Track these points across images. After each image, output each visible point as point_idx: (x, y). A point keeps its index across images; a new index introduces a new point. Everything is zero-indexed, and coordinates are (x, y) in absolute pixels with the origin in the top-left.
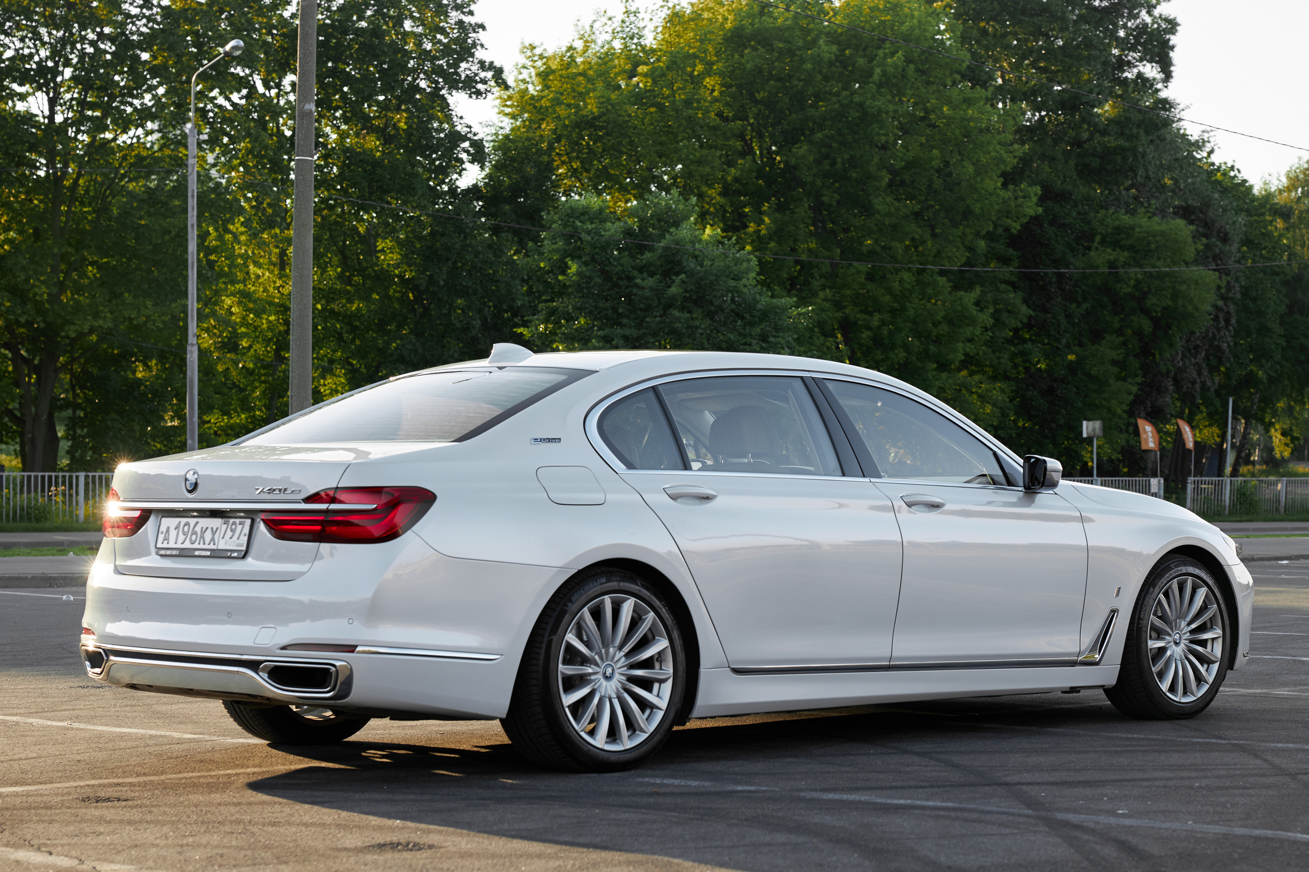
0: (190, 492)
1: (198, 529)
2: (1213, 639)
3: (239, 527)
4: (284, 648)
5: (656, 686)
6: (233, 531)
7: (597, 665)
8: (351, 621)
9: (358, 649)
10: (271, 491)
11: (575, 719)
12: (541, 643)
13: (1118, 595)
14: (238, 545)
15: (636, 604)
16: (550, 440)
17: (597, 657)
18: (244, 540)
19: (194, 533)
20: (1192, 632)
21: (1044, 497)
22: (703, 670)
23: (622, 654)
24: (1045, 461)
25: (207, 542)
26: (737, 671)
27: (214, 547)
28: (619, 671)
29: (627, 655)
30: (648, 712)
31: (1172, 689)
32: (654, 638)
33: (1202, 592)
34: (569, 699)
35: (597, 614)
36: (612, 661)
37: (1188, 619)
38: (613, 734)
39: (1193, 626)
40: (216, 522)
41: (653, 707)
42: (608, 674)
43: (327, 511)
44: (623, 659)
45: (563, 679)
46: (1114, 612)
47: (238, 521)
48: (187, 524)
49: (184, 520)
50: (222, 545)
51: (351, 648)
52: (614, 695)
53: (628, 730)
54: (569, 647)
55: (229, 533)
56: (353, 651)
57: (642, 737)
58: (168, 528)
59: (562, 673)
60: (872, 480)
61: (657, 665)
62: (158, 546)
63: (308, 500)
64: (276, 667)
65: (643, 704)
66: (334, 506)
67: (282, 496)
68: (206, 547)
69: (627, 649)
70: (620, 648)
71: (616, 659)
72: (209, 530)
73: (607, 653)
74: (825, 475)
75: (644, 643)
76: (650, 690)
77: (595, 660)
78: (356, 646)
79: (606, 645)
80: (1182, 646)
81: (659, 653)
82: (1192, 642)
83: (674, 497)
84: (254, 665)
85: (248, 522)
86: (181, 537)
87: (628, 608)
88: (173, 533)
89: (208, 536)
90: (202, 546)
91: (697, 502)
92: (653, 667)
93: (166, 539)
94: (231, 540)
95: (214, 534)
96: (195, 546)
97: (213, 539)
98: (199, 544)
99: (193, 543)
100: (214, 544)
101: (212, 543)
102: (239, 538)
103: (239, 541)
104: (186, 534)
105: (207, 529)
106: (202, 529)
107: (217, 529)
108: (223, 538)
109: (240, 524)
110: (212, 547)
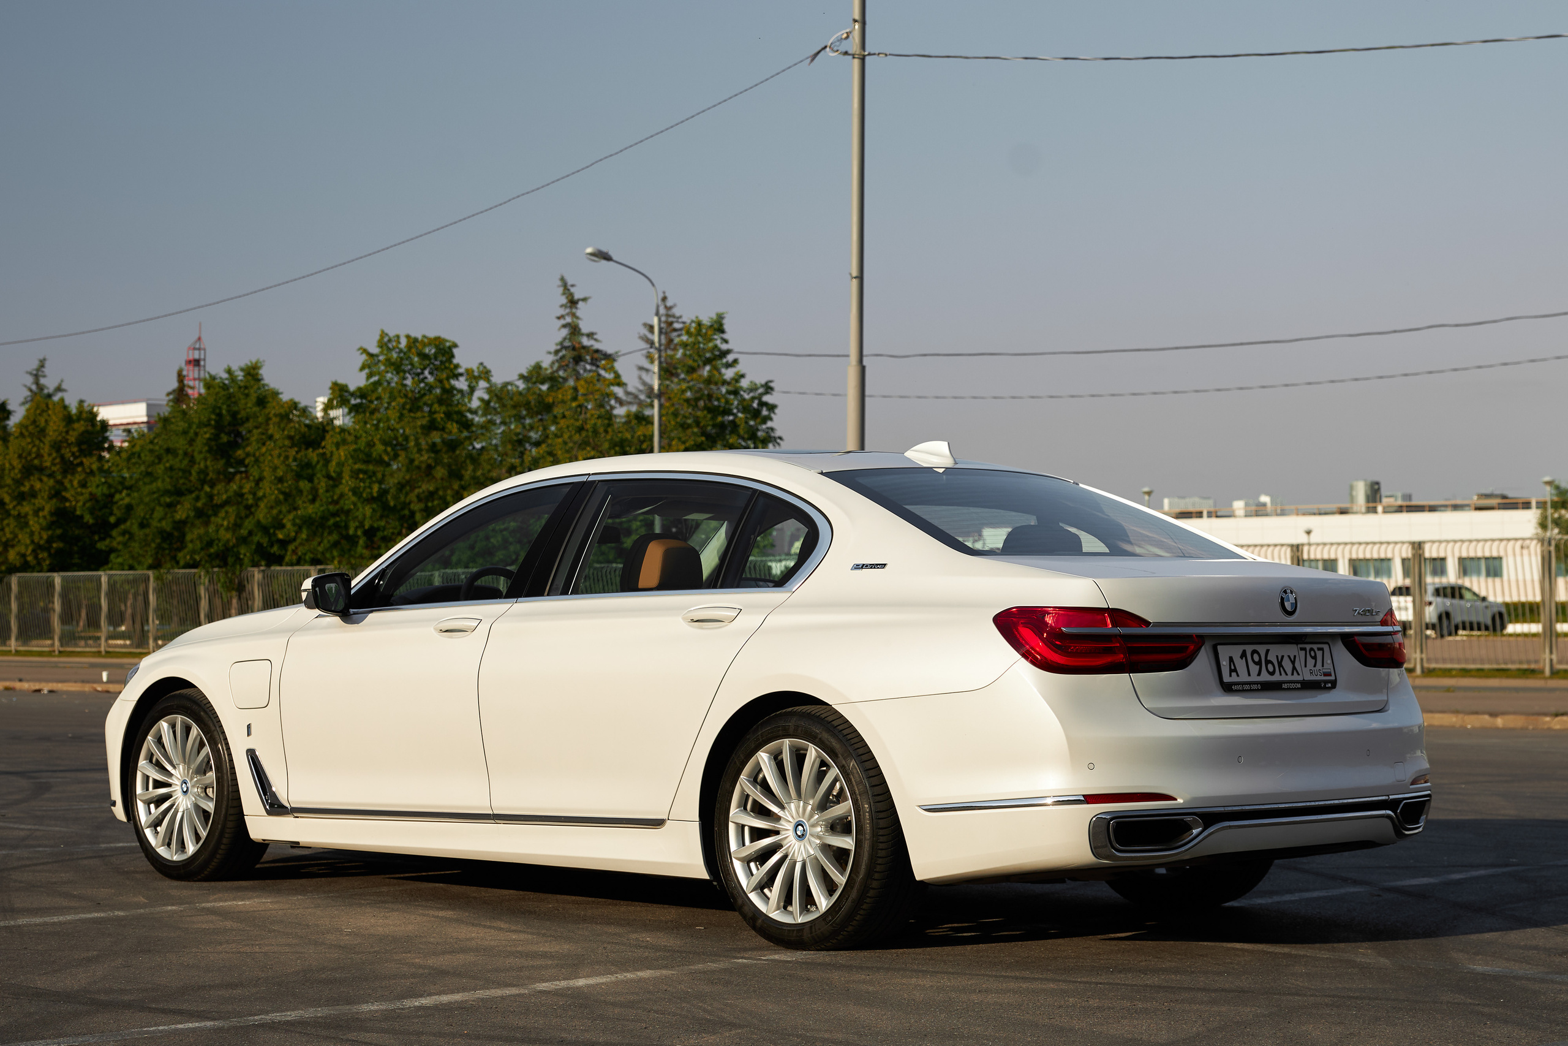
3: (1319, 654)
4: (1413, 783)
6: (1315, 658)
18: (1331, 668)
19: (1268, 662)
25: (1289, 671)
27: (1300, 678)
40: (1291, 650)
47: (1315, 647)
49: (1249, 649)
50: (1308, 677)
55: (1311, 662)
58: (1231, 659)
62: (1227, 679)
63: (1382, 622)
68: (1290, 678)
85: (1326, 648)
86: (1255, 667)
88: (1240, 664)
89: (1287, 665)
90: (1284, 678)
93: (1232, 670)
94: (1315, 669)
95: (1293, 662)
96: (1276, 678)
97: (1294, 668)
98: (1281, 675)
99: (1272, 674)
100: (1299, 674)
101: (1295, 672)
102: (1323, 666)
103: (1324, 670)
104: (1259, 663)
105: (1283, 657)
106: (1277, 656)
107: (1295, 656)
108: (1306, 666)
109: (1319, 649)
110: (1296, 677)
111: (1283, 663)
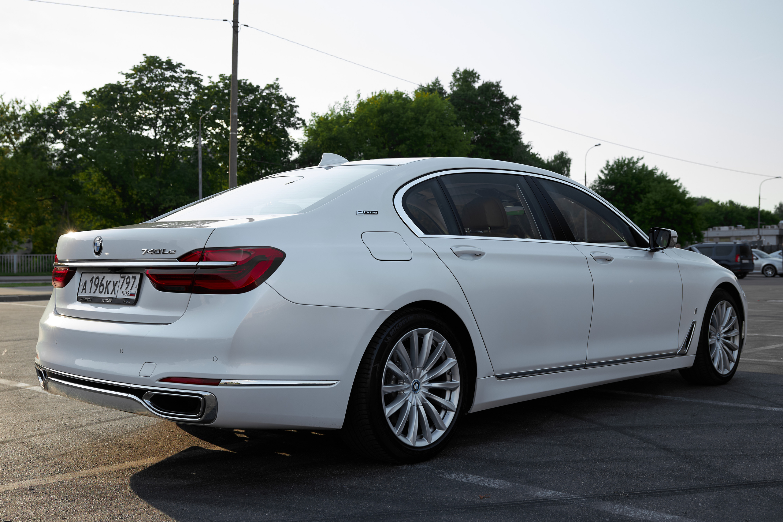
0: (97, 254)
1: (104, 283)
2: (734, 337)
3: (132, 280)
4: (162, 380)
5: (448, 394)
6: (128, 284)
7: (409, 382)
8: (215, 359)
9: (222, 381)
10: (153, 252)
11: (394, 426)
12: (369, 369)
13: (696, 313)
14: (131, 295)
15: (435, 335)
16: (370, 212)
17: (407, 376)
18: (135, 290)
19: (102, 284)
20: (725, 333)
21: (659, 255)
22: (479, 379)
23: (425, 372)
24: (670, 232)
25: (110, 292)
26: (499, 377)
27: (115, 296)
28: (424, 385)
29: (429, 373)
30: (443, 413)
31: (719, 367)
32: (446, 358)
33: (730, 309)
34: (389, 411)
35: (408, 344)
36: (418, 378)
37: (724, 325)
38: (421, 433)
39: (726, 329)
40: (116, 277)
41: (447, 409)
42: (416, 388)
43: (196, 267)
44: (426, 376)
45: (385, 396)
46: (694, 322)
47: (131, 276)
48: (98, 278)
49: (95, 276)
50: (120, 296)
51: (216, 382)
52: (420, 404)
53: (430, 427)
54: (389, 370)
55: (125, 285)
56: (217, 384)
57: (439, 434)
58: (86, 282)
59: (384, 392)
60: (573, 243)
61: (448, 377)
62: (80, 294)
63: (181, 259)
64: (156, 395)
65: (439, 407)
66: (201, 263)
67: (162, 256)
68: (110, 296)
69: (428, 368)
70: (424, 368)
71: (421, 376)
72: (112, 283)
73: (415, 372)
74: (543, 239)
75: (440, 362)
76: (444, 397)
77: (407, 378)
78: (221, 380)
79: (414, 365)
80: (721, 342)
81: (450, 370)
82: (725, 338)
83: (458, 254)
84: (140, 393)
85: (138, 277)
86: (94, 288)
87: (429, 337)
88: (89, 284)
89: (111, 287)
90: (107, 295)
91: (471, 258)
92: (445, 380)
93: (84, 289)
94: (126, 290)
95: (115, 286)
96: (102, 295)
97: (114, 290)
98: (105, 293)
99: (101, 292)
100: (115, 294)
101: (113, 293)
102: (131, 289)
103: (131, 292)
104: (97, 286)
105: (110, 282)
106: (107, 282)
107: (117, 282)
108: (121, 289)
109: (133, 278)
110: (113, 296)
111: (109, 286)
